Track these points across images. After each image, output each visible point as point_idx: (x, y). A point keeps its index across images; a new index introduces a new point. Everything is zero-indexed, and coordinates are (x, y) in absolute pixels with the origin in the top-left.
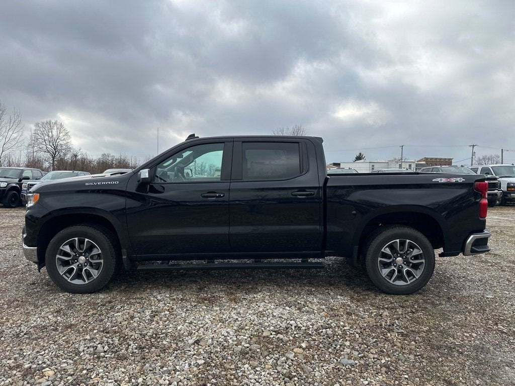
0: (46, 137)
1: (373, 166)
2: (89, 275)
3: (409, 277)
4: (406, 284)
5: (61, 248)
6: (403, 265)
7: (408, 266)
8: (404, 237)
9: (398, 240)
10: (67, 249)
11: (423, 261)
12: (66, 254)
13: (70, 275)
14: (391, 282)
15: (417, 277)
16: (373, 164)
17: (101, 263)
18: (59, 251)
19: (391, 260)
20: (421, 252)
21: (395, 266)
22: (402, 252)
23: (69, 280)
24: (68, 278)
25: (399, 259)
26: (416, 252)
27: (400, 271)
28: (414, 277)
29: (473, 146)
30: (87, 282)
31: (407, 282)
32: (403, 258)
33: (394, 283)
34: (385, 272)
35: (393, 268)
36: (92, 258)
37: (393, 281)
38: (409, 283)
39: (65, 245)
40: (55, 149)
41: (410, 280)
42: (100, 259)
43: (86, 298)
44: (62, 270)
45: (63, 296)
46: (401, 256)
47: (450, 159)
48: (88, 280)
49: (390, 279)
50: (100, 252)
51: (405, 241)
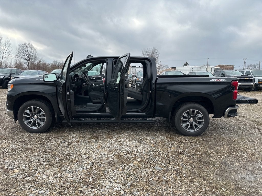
0: (25, 52)
1: (193, 69)
2: (39, 124)
3: (196, 128)
4: (194, 131)
5: (25, 111)
6: (193, 122)
7: (196, 122)
8: (194, 108)
9: (191, 110)
10: (28, 112)
11: (203, 120)
12: (28, 114)
13: (30, 124)
14: (187, 130)
15: (200, 128)
16: (193, 68)
17: (45, 119)
18: (24, 113)
19: (187, 119)
20: (203, 116)
21: (189, 123)
22: (193, 116)
23: (29, 127)
24: (29, 125)
25: (191, 119)
26: (200, 116)
27: (191, 125)
28: (199, 128)
29: (245, 59)
30: (38, 128)
31: (195, 130)
32: (193, 119)
33: (188, 131)
34: (184, 125)
35: (188, 123)
36: (40, 116)
37: (188, 130)
38: (196, 131)
39: (27, 110)
40: (29, 58)
41: (196, 129)
42: (44, 117)
43: (38, 135)
44: (26, 122)
45: (27, 134)
46: (193, 117)
47: (232, 66)
48: (39, 127)
49: (187, 129)
50: (44, 113)
51: (195, 111)
